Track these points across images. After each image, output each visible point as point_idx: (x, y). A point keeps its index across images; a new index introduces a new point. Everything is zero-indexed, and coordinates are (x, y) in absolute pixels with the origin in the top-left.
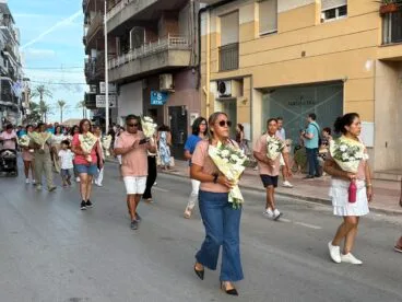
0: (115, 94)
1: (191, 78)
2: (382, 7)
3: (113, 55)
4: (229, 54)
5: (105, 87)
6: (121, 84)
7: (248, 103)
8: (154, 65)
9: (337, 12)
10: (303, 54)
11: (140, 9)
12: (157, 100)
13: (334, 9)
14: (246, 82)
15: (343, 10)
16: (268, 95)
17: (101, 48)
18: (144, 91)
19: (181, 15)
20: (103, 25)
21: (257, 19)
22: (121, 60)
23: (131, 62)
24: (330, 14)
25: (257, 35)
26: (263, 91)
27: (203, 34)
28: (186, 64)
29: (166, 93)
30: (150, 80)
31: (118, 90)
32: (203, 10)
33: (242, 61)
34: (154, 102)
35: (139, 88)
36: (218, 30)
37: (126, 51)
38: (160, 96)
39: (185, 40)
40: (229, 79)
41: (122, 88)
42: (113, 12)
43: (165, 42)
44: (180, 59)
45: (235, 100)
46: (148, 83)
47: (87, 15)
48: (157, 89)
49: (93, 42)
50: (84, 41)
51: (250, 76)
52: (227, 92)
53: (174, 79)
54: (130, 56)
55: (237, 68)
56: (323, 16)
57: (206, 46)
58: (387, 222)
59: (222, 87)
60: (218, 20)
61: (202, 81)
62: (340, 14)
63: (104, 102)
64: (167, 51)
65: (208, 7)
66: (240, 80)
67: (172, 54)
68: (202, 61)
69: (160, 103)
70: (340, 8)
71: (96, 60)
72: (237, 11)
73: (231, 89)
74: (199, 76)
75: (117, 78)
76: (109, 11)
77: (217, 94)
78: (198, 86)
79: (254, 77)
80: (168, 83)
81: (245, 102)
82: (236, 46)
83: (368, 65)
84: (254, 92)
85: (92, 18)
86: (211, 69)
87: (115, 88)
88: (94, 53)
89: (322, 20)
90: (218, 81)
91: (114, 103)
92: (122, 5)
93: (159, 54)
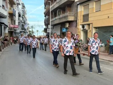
0: (53, 28)
1: (74, 24)
3: (52, 18)
4: (86, 17)
5: (50, 26)
6: (54, 26)
7: (91, 32)
8: (64, 20)
10: (108, 17)
11: (60, 4)
12: (64, 30)
14: (91, 25)
16: (97, 29)
17: (49, 15)
18: (61, 28)
19: (72, 6)
20: (50, 9)
21: (94, 7)
22: (54, 19)
23: (57, 20)
25: (94, 11)
27: (78, 11)
28: (73, 20)
29: (67, 28)
30: (62, 24)
32: (78, 4)
33: (90, 19)
34: (63, 31)
35: (59, 27)
36: (83, 10)
37: (56, 16)
38: (65, 29)
39: (73, 13)
40: (86, 24)
43: (67, 14)
44: (71, 18)
45: (87, 30)
46: (62, 26)
47: (45, 6)
48: (64, 27)
49: (47, 14)
50: (44, 13)
51: (92, 23)
52: (85, 28)
53: (69, 24)
54: (57, 18)
55: (88, 21)
57: (79, 15)
59: (83, 27)
60: (83, 7)
61: (77, 25)
63: (49, 31)
64: (67, 16)
65: (80, 3)
66: (89, 25)
67: (69, 17)
68: (78, 19)
69: (65, 31)
71: (47, 19)
72: (89, 4)
73: (86, 27)
74: (77, 23)
75: (53, 24)
76: (51, 5)
77: (82, 29)
79: (93, 24)
80: (67, 25)
81: (90, 31)
82: (88, 15)
84: (93, 28)
85: (47, 7)
86: (80, 21)
87: (52, 27)
88: (47, 17)
90: (82, 25)
91: (52, 31)
92: (55, 3)
93: (65, 17)
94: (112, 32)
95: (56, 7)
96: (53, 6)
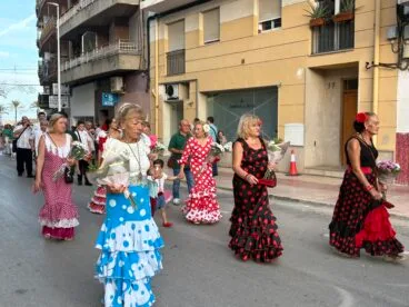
0: (68, 95)
1: (141, 81)
2: (311, 21)
3: (65, 58)
4: (176, 60)
5: (58, 88)
6: (74, 86)
7: (194, 106)
8: (105, 68)
9: (273, 24)
10: (243, 61)
11: (92, 15)
12: (109, 101)
13: (270, 22)
14: (192, 85)
15: (278, 23)
16: (211, 99)
17: (54, 51)
18: (96, 92)
19: (131, 22)
20: (56, 29)
21: (201, 28)
22: (73, 63)
23: (83, 64)
24: (267, 25)
25: (202, 43)
26: (207, 94)
27: (151, 40)
28: (136, 67)
29: (117, 95)
30: (102, 82)
31: (71, 92)
32: (151, 18)
33: (189, 67)
34: (106, 103)
35: (91, 89)
36: (166, 37)
37: (77, 53)
38: (111, 98)
39: (133, 46)
40: (177, 83)
41: (74, 90)
42: (66, 18)
43: (116, 47)
44: (130, 63)
45: (182, 102)
46: (99, 85)
47: (40, 19)
48: (109, 92)
49: (46, 45)
50: (38, 45)
51: (196, 80)
52: (175, 95)
53: (124, 82)
54: (82, 59)
55: (183, 72)
56: (261, 27)
57: (155, 52)
58: (314, 213)
59: (170, 90)
60: (166, 27)
61: (151, 84)
62: (276, 26)
63: (57, 103)
64: (117, 55)
65: (156, 15)
66: (186, 84)
67: (123, 58)
68: (152, 65)
69: (112, 104)
70: (275, 21)
71: (49, 62)
72: (183, 20)
73: (178, 92)
74: (149, 80)
75: (69, 79)
76: (61, 15)
77: (166, 97)
78: (148, 89)
79: (199, 81)
80: (118, 85)
81: (191, 104)
82: (183, 52)
83: (300, 72)
84: (199, 95)
85: (45, 22)
86: (159, 73)
87: (67, 89)
88: (47, 56)
89: (259, 31)
90: (166, 85)
91: (66, 103)
92: (74, 10)
93: (110, 58)
94: (253, 106)
95: (76, 23)
96: (68, 21)
